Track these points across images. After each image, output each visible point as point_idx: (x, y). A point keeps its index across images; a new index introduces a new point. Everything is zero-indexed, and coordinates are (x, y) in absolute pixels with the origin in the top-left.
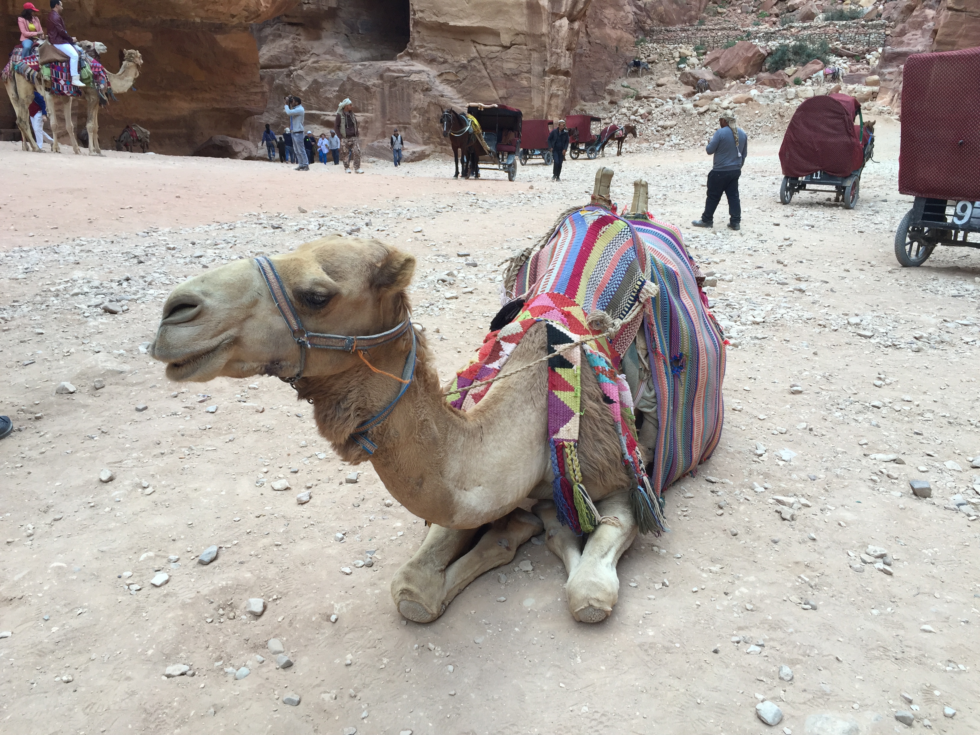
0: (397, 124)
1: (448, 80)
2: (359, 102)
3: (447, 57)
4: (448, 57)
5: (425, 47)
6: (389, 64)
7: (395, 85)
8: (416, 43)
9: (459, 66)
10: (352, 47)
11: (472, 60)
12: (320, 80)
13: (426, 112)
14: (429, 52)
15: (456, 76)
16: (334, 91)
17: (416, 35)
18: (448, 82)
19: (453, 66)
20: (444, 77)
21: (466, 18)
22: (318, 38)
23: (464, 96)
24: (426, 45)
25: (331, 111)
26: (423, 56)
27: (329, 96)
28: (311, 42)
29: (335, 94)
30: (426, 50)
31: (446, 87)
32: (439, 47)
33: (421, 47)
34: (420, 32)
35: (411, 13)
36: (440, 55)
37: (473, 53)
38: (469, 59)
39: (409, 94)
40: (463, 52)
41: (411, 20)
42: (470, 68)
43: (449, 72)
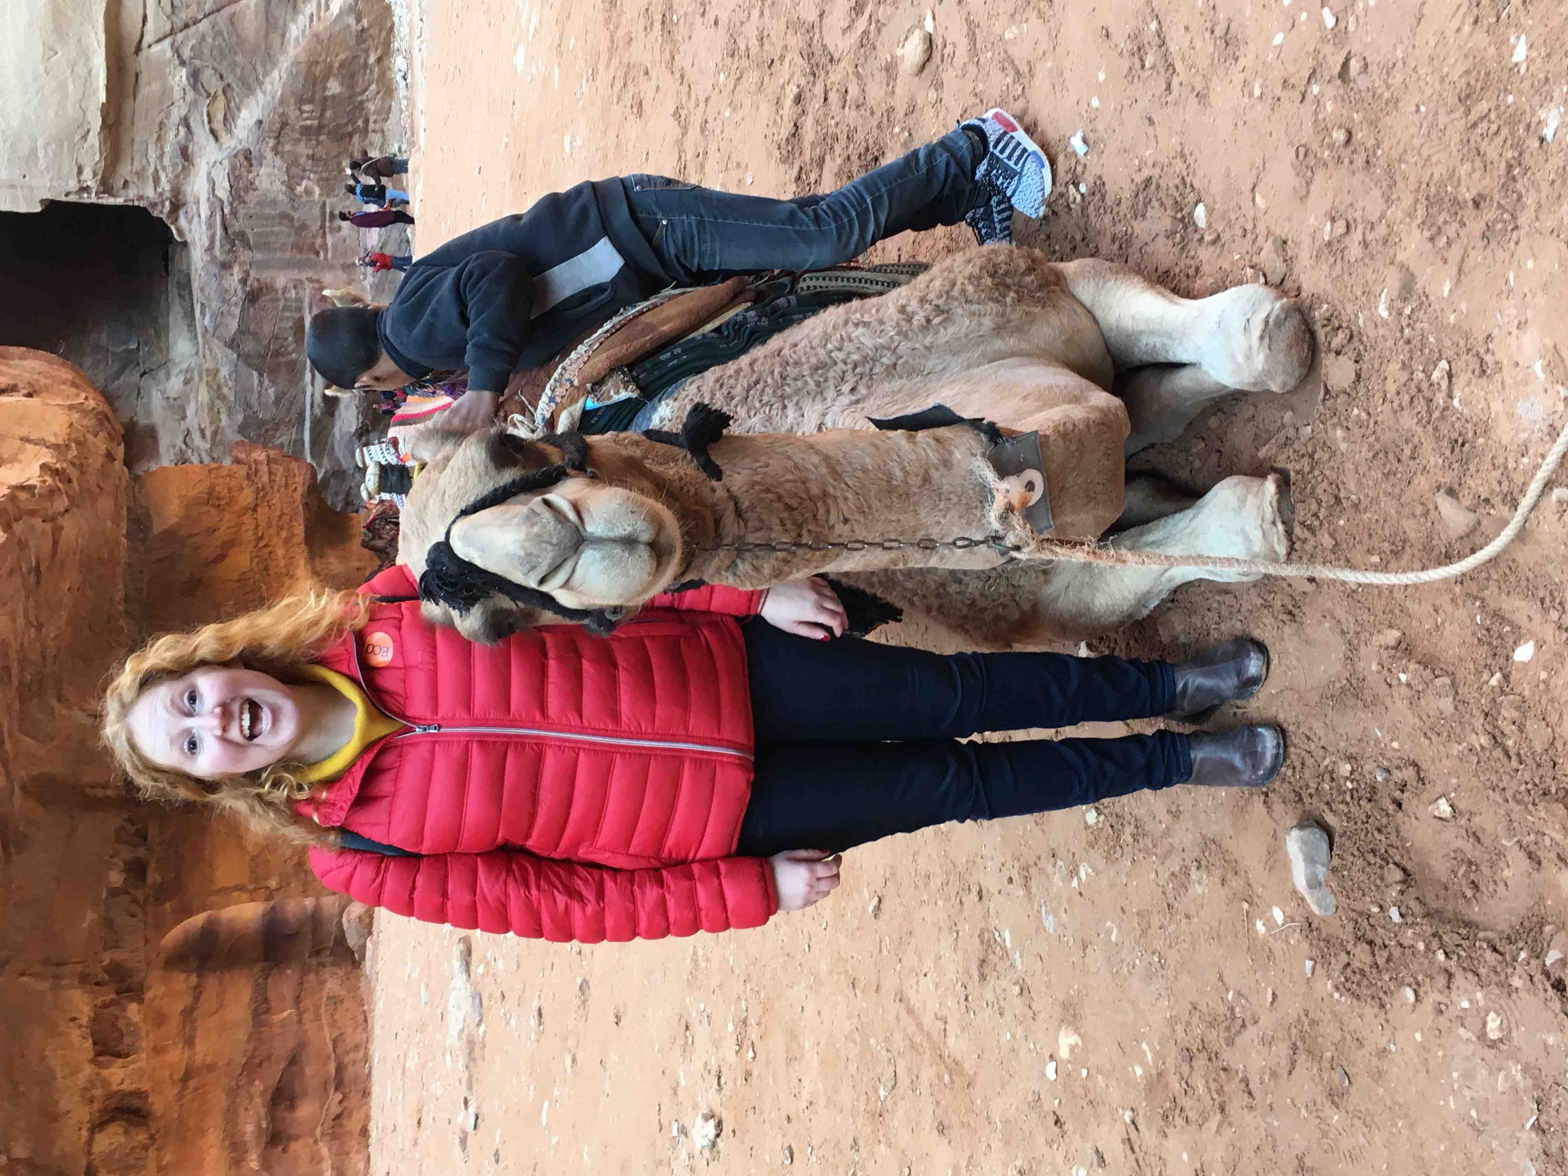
0: (324, 236)
1: (225, 119)
2: (282, 319)
3: (175, 118)
4: (177, 114)
5: (156, 171)
6: (198, 257)
7: (242, 235)
8: (150, 193)
9: (194, 87)
10: (166, 364)
11: (179, 56)
12: (240, 418)
13: (294, 163)
14: (166, 161)
15: (215, 97)
16: (261, 383)
17: (132, 193)
18: (229, 119)
19: (194, 104)
20: (218, 126)
21: (88, 59)
22: (151, 433)
23: (257, 78)
24: (151, 169)
25: (304, 393)
26: (177, 177)
27: (273, 397)
28: (162, 448)
29: (266, 383)
30: (164, 169)
31: (240, 122)
32: (155, 136)
33: (156, 181)
34: (126, 181)
35: (86, 199)
36: (171, 135)
37: (164, 51)
38: (177, 62)
39: (260, 203)
40: (162, 76)
41: (100, 201)
42: (197, 62)
43: (209, 115)
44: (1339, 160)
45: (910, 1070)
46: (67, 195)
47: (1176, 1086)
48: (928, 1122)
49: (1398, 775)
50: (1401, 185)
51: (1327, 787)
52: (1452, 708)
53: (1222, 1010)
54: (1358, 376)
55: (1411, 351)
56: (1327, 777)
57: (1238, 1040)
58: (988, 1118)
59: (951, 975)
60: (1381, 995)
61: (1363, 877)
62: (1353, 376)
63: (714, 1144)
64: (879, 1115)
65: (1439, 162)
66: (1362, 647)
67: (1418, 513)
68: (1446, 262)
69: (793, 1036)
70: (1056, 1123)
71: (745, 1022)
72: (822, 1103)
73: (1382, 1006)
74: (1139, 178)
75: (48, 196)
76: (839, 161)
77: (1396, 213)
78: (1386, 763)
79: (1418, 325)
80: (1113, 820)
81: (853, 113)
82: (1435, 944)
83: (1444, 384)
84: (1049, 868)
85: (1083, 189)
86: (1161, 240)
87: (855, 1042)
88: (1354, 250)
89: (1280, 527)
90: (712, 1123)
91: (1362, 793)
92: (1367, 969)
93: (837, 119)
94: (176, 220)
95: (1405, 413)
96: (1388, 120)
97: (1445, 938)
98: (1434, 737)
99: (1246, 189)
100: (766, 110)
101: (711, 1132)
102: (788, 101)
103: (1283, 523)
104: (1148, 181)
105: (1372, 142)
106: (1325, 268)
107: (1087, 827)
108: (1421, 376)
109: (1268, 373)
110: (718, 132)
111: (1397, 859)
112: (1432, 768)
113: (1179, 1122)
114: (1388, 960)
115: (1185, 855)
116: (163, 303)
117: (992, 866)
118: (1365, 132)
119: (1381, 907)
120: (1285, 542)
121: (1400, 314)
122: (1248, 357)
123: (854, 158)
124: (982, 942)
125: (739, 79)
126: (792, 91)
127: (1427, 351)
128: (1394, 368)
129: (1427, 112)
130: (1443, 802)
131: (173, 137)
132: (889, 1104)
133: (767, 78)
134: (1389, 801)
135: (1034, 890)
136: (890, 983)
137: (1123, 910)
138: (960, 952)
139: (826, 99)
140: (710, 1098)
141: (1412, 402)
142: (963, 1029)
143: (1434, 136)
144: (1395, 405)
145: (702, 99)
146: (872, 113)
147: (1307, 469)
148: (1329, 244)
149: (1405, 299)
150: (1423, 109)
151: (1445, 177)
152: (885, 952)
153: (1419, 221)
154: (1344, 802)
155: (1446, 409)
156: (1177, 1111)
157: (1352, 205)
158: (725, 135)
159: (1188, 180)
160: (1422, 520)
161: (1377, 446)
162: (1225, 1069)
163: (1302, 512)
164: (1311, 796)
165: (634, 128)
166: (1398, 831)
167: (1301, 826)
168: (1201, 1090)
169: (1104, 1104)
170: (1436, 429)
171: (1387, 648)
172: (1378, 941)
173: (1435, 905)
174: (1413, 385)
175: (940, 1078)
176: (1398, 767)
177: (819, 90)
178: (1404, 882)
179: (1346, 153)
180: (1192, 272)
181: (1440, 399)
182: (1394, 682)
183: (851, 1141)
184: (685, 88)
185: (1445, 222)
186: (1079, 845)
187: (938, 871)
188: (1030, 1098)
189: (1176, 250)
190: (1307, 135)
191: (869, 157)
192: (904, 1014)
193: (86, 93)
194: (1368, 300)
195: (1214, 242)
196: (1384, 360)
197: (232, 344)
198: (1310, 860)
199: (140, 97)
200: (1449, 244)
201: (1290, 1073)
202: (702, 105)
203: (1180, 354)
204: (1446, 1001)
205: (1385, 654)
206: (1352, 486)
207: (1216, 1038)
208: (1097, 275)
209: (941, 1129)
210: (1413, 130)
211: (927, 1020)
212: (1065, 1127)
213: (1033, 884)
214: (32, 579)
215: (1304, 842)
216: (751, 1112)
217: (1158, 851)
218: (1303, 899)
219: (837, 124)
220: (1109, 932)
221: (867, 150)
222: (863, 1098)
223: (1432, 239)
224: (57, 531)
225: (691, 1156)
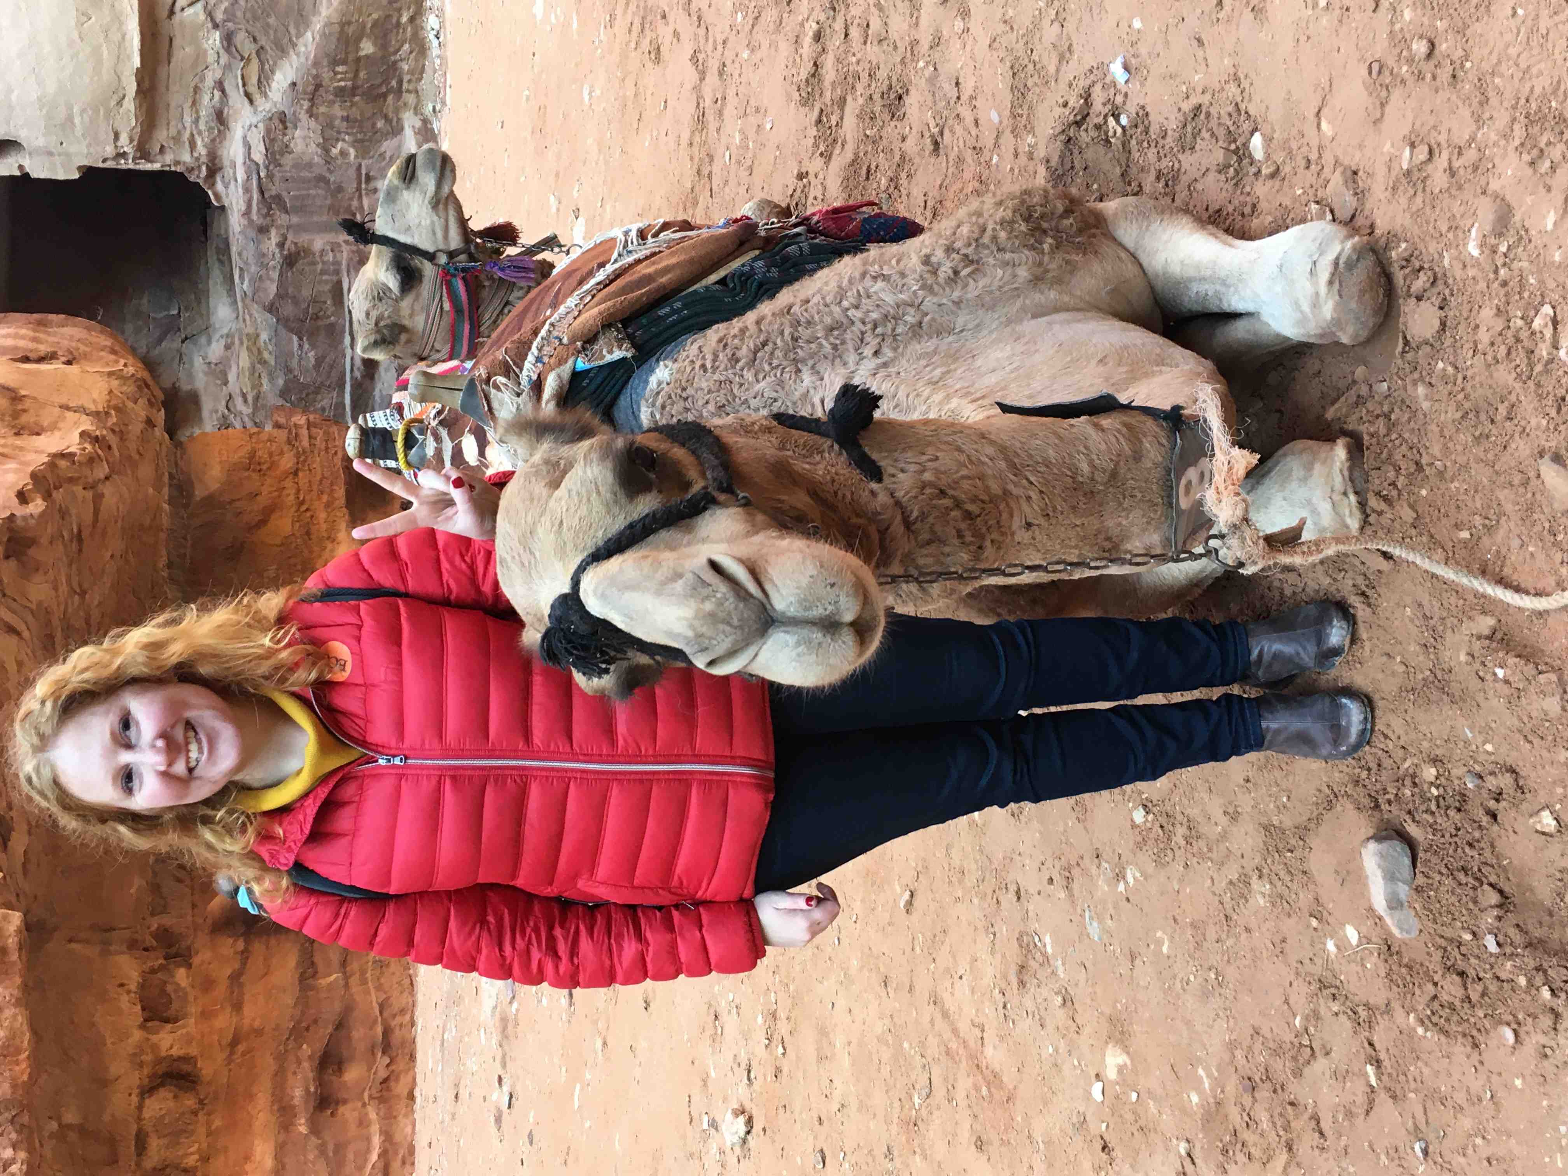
0: (360, 197)
1: (259, 81)
2: (320, 282)
3: (209, 82)
4: (211, 77)
5: (192, 135)
6: (235, 222)
7: (278, 198)
8: (186, 157)
9: (227, 50)
10: (207, 329)
11: (212, 20)
12: (281, 382)
13: (328, 125)
14: (202, 126)
15: (249, 60)
16: (301, 347)
17: (169, 158)
18: (263, 81)
20: (253, 89)
21: (121, 23)
22: (194, 399)
23: (290, 40)
24: (187, 135)
25: (344, 356)
26: (213, 141)
27: (313, 361)
28: (205, 413)
29: (306, 346)
30: (200, 133)
31: (274, 85)
32: (190, 101)
33: (193, 145)
34: (162, 146)
35: (123, 165)
36: (206, 99)
37: (196, 14)
38: (210, 25)
39: (296, 166)
40: (195, 41)
41: (138, 167)
42: (230, 24)
43: (243, 78)
44: (1420, 77)
45: (946, 1079)
46: (104, 161)
47: (1236, 1118)
48: (965, 1136)
49: (1492, 783)
50: (1494, 101)
51: (1408, 793)
52: (1558, 709)
53: (1288, 1037)
54: (1443, 324)
55: (1507, 294)
56: (1408, 782)
57: (1307, 1071)
58: (1030, 1136)
59: (988, 980)
60: (1475, 1033)
61: (1454, 899)
62: (1437, 324)
63: (744, 1141)
64: (914, 1124)
65: (1540, 73)
66: (1449, 633)
67: (1516, 482)
68: (1549, 190)
69: (823, 1032)
70: (1104, 1149)
71: (774, 1015)
72: (854, 1105)
73: (1476, 1046)
74: (1187, 107)
75: (86, 162)
76: (861, 101)
77: (1489, 134)
78: (1478, 768)
79: (1516, 265)
80: (1163, 820)
81: (876, 48)
82: (1539, 979)
83: (1548, 333)
84: (1094, 870)
85: (1124, 120)
86: (1212, 176)
87: (887, 1044)
88: (1439, 179)
89: (1353, 498)
90: (742, 1119)
91: (1450, 801)
92: (1457, 1003)
93: (859, 56)
94: (213, 185)
95: (1501, 367)
96: (1478, 27)
97: (1550, 971)
98: (1536, 741)
99: (1311, 114)
100: (785, 48)
101: (742, 1129)
102: (807, 40)
103: (1356, 493)
104: (1198, 108)
105: (1460, 53)
106: (1403, 201)
107: (1134, 826)
108: (1520, 323)
109: (1337, 322)
110: (736, 76)
111: (1493, 879)
112: (1533, 775)
113: (1241, 1158)
114: (1484, 994)
115: (1244, 862)
116: (202, 269)
117: (1031, 865)
118: (1451, 43)
119: (1474, 934)
120: (1358, 515)
121: (1495, 252)
122: (1315, 305)
123: (877, 97)
124: (1021, 946)
125: (757, 18)
126: (811, 27)
127: (1526, 295)
128: (1487, 313)
129: (1526, 16)
130: (1546, 814)
131: (208, 100)
132: (924, 1112)
133: (785, 15)
134: (1481, 812)
135: (1076, 893)
136: (923, 985)
137: (1175, 920)
138: (998, 956)
139: (846, 35)
140: (740, 1093)
141: (1509, 353)
142: (1002, 1038)
143: (1534, 44)
144: (1489, 358)
145: (720, 41)
146: (896, 47)
147: (1383, 431)
148: (1408, 173)
149: (1501, 235)
150: (1520, 12)
151: (1549, 90)
152: (918, 950)
153: (1517, 142)
154: (1428, 811)
155: (1551, 361)
156: (1239, 1146)
157: (1435, 127)
158: (744, 79)
159: (1242, 107)
160: (1522, 490)
161: (1467, 405)
162: (1292, 1104)
163: (1376, 482)
164: (1389, 802)
165: (652, 76)
166: (1493, 846)
167: (1378, 838)
168: (1265, 1125)
169: (1155, 1130)
170: (1538, 385)
171: (1479, 638)
172: (1472, 973)
173: (1538, 933)
174: (1510, 334)
175: (977, 1089)
176: (1492, 773)
177: (839, 25)
178: (1500, 906)
179: (1428, 68)
180: (1247, 210)
181: (1543, 351)
182: (1489, 677)
183: (885, 1149)
184: (702, 31)
185: (1549, 143)
186: (1125, 846)
187: (973, 867)
188: (1075, 1119)
189: (1230, 186)
190: (1380, 49)
191: (892, 96)
192: (938, 1017)
193: (120, 57)
194: (1456, 236)
195: (1273, 176)
196: (1475, 306)
197: (271, 309)
198: (1390, 877)
199: (174, 60)
200: (1554, 169)
201: (1367, 1113)
202: (720, 48)
203: (1236, 303)
204: (1553, 1044)
205: (1477, 645)
206: (1436, 450)
207: (1281, 1068)
208: (1143, 215)
209: (980, 1144)
210: (1508, 37)
211: (963, 1026)
212: (1114, 1154)
213: (1075, 886)
214: (75, 546)
215: (1381, 855)
216: (781, 1110)
217: (1214, 855)
218: (1380, 918)
219: (858, 62)
220: (1160, 943)
221: (890, 88)
222: (897, 1104)
223: (1532, 163)
224: (98, 498)
225: (722, 1152)
